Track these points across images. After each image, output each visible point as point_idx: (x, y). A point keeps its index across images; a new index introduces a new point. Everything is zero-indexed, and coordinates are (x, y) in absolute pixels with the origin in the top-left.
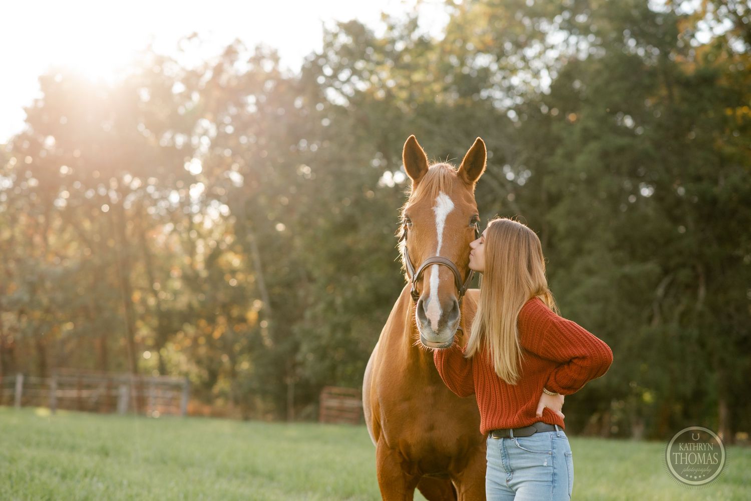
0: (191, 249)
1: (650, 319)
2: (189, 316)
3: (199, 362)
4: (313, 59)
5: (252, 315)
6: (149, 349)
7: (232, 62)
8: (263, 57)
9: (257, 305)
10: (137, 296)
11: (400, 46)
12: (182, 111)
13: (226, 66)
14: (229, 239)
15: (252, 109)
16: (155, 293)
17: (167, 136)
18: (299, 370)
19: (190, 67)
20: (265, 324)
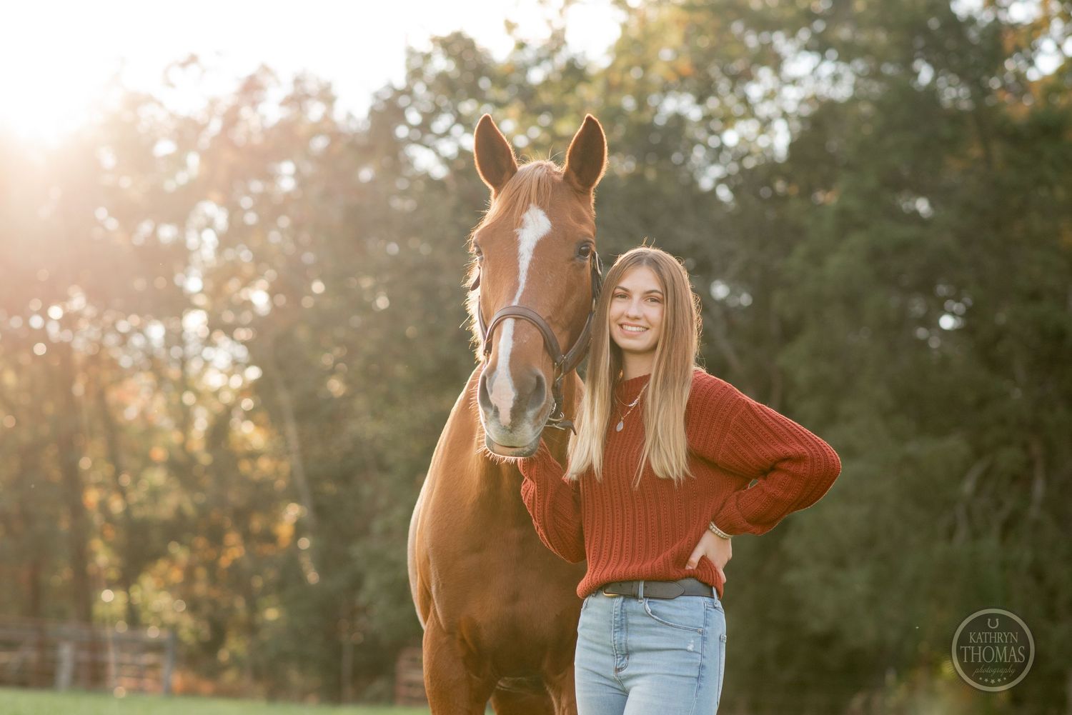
0: (184, 420)
1: (951, 533)
2: (177, 529)
3: (193, 606)
4: (388, 95)
5: (285, 529)
6: (111, 585)
7: (254, 104)
8: (308, 96)
9: (292, 512)
10: (92, 497)
11: (536, 76)
12: (170, 186)
13: (245, 112)
14: (247, 403)
15: (287, 184)
16: (122, 492)
17: (146, 228)
18: (361, 621)
19: (183, 111)
20: (305, 543)
